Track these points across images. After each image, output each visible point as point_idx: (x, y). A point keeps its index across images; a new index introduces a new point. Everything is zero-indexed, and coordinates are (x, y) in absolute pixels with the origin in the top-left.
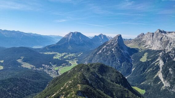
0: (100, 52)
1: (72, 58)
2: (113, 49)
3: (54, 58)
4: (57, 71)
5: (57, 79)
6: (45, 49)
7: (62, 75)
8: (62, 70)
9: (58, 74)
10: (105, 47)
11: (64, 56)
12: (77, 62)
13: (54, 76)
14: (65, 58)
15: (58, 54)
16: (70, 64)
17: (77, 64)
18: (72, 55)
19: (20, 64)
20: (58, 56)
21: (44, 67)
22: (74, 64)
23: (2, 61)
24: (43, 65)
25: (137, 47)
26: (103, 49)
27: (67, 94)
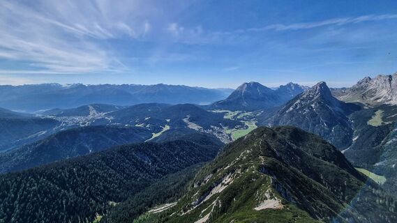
0: (291, 109)
1: (249, 118)
2: (313, 105)
3: (225, 117)
4: (230, 135)
5: (230, 145)
6: (213, 107)
7: (236, 141)
8: (237, 134)
9: (231, 139)
10: (298, 101)
11: (238, 115)
12: (256, 124)
13: (226, 142)
14: (238, 117)
15: (230, 112)
16: (247, 127)
17: (256, 127)
18: (249, 114)
19: (186, 125)
20: (230, 115)
21: (212, 129)
22: (252, 126)
23: (168, 120)
24: (212, 127)
25: (358, 101)
26: (296, 106)
27: (245, 168)
